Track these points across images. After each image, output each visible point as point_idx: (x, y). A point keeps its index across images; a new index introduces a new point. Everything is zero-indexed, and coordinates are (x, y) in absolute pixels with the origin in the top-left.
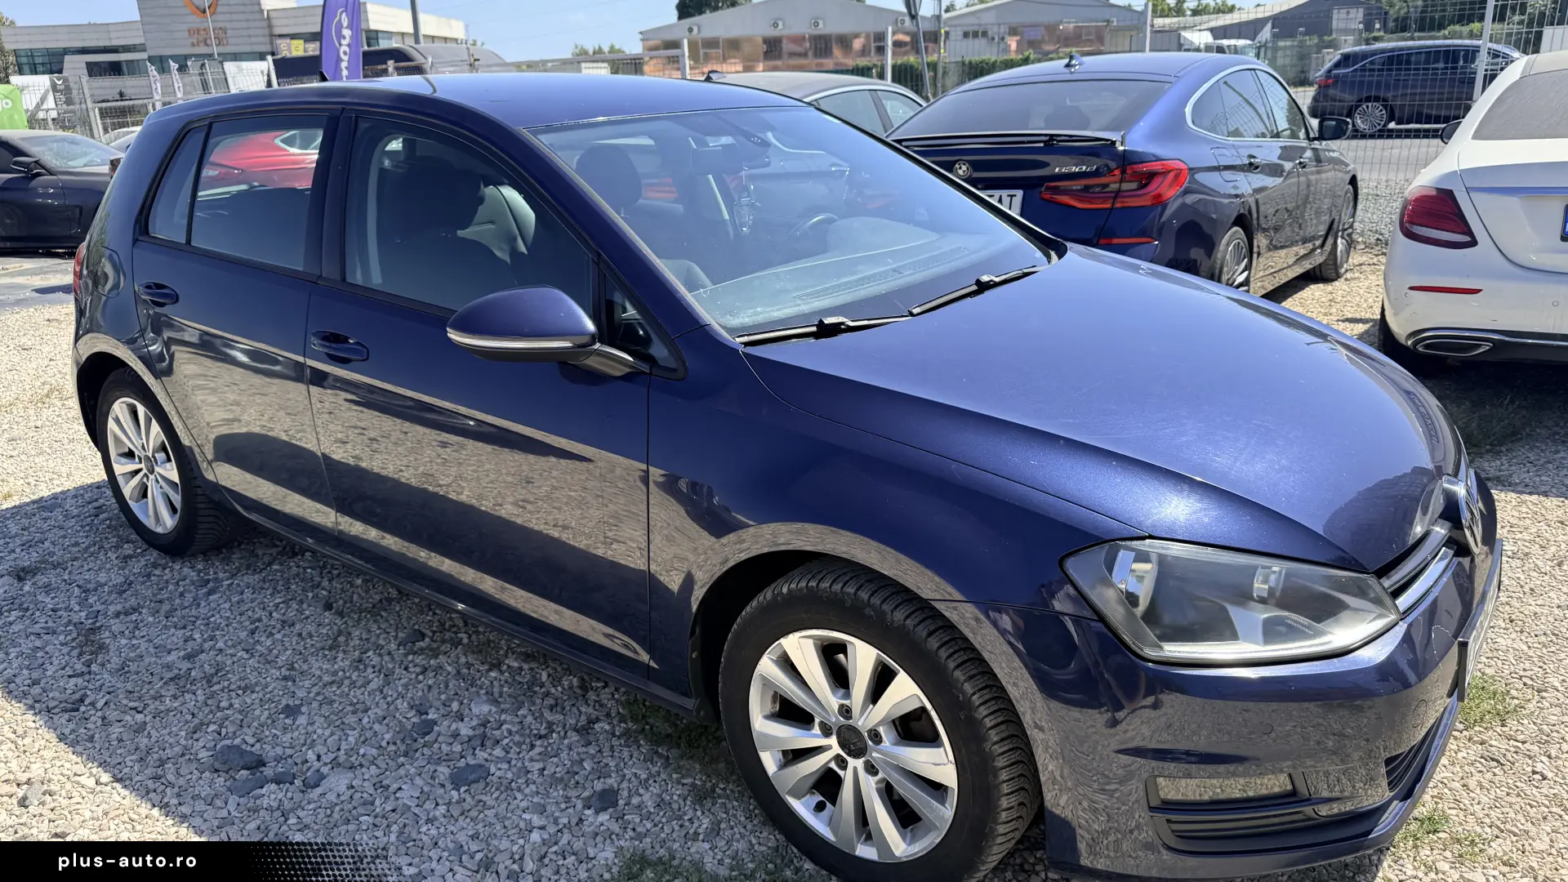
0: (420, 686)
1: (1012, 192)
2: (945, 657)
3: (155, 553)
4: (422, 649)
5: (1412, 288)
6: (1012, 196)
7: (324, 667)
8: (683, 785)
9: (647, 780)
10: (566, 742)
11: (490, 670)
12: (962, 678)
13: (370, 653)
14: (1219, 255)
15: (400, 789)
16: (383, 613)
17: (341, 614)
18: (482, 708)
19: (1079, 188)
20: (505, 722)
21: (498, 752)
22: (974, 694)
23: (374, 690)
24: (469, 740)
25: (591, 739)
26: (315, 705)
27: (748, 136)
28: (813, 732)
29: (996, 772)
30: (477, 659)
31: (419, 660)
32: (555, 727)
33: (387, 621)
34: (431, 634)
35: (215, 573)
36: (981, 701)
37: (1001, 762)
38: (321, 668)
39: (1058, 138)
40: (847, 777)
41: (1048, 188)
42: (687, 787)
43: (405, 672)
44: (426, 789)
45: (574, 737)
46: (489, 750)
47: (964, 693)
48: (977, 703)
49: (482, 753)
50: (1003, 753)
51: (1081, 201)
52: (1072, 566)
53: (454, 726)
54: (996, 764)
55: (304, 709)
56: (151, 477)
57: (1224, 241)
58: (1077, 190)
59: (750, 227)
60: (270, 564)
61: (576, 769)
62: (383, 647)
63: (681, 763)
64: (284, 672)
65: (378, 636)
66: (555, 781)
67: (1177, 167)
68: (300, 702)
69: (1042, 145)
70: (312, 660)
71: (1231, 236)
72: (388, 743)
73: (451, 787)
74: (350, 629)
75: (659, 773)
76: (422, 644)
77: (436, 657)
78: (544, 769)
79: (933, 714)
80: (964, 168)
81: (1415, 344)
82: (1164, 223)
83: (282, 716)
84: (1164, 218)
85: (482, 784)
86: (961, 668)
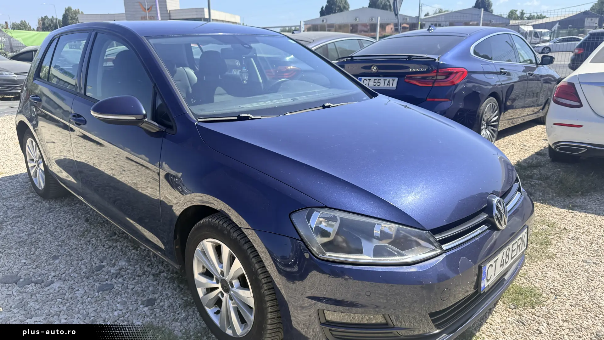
0: (105, 253)
1: (394, 78)
2: (249, 253)
3: (39, 197)
4: (113, 239)
5: (554, 124)
6: (393, 80)
7: (75, 242)
8: (182, 300)
9: (170, 297)
10: (148, 279)
11: (134, 249)
12: (255, 262)
13: (94, 239)
14: (482, 108)
15: (78, 290)
16: (106, 225)
17: (91, 224)
18: (123, 263)
19: (420, 77)
20: (129, 269)
21: (121, 280)
22: (259, 268)
23: (88, 253)
24: (113, 274)
25: (157, 279)
26: (65, 256)
27: (243, 44)
28: (213, 281)
29: (266, 302)
30: (131, 245)
31: (110, 243)
32: (146, 273)
33: (106, 228)
34: (118, 234)
35: (56, 206)
36: (262, 272)
37: (267, 298)
38: (74, 243)
39: (413, 57)
40: (224, 300)
41: (407, 77)
42: (183, 301)
43: (102, 247)
44: (87, 291)
45: (151, 277)
46: (117, 279)
47: (255, 268)
48: (260, 273)
49: (114, 280)
50: (269, 295)
51: (420, 83)
52: (294, 217)
53: (109, 269)
54: (266, 299)
55: (60, 257)
56: (38, 168)
57: (485, 103)
58: (419, 79)
59: (247, 81)
60: (77, 204)
61: (146, 289)
62: (99, 237)
63: (186, 291)
64: (60, 243)
65: (99, 233)
66: (136, 293)
67: (462, 71)
68: (60, 255)
69: (405, 60)
70: (72, 240)
71: (489, 101)
72: (83, 273)
73: (97, 291)
74: (91, 230)
75: (176, 294)
76: (114, 237)
77: (117, 243)
78: (134, 288)
79: (246, 276)
80: (375, 68)
81: (555, 147)
82: (456, 93)
83: (51, 259)
84: (456, 91)
85: (108, 292)
86: (255, 258)
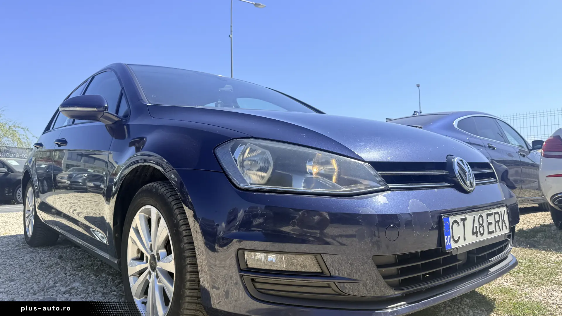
5: (547, 177)
28: (144, 262)
36: (184, 223)
40: (151, 281)
48: (181, 224)
81: (554, 201)
86: (179, 209)
